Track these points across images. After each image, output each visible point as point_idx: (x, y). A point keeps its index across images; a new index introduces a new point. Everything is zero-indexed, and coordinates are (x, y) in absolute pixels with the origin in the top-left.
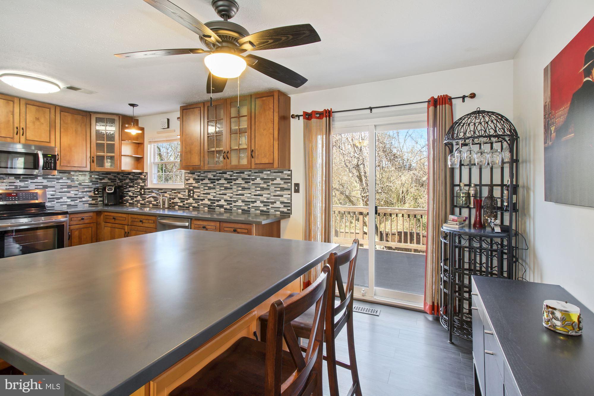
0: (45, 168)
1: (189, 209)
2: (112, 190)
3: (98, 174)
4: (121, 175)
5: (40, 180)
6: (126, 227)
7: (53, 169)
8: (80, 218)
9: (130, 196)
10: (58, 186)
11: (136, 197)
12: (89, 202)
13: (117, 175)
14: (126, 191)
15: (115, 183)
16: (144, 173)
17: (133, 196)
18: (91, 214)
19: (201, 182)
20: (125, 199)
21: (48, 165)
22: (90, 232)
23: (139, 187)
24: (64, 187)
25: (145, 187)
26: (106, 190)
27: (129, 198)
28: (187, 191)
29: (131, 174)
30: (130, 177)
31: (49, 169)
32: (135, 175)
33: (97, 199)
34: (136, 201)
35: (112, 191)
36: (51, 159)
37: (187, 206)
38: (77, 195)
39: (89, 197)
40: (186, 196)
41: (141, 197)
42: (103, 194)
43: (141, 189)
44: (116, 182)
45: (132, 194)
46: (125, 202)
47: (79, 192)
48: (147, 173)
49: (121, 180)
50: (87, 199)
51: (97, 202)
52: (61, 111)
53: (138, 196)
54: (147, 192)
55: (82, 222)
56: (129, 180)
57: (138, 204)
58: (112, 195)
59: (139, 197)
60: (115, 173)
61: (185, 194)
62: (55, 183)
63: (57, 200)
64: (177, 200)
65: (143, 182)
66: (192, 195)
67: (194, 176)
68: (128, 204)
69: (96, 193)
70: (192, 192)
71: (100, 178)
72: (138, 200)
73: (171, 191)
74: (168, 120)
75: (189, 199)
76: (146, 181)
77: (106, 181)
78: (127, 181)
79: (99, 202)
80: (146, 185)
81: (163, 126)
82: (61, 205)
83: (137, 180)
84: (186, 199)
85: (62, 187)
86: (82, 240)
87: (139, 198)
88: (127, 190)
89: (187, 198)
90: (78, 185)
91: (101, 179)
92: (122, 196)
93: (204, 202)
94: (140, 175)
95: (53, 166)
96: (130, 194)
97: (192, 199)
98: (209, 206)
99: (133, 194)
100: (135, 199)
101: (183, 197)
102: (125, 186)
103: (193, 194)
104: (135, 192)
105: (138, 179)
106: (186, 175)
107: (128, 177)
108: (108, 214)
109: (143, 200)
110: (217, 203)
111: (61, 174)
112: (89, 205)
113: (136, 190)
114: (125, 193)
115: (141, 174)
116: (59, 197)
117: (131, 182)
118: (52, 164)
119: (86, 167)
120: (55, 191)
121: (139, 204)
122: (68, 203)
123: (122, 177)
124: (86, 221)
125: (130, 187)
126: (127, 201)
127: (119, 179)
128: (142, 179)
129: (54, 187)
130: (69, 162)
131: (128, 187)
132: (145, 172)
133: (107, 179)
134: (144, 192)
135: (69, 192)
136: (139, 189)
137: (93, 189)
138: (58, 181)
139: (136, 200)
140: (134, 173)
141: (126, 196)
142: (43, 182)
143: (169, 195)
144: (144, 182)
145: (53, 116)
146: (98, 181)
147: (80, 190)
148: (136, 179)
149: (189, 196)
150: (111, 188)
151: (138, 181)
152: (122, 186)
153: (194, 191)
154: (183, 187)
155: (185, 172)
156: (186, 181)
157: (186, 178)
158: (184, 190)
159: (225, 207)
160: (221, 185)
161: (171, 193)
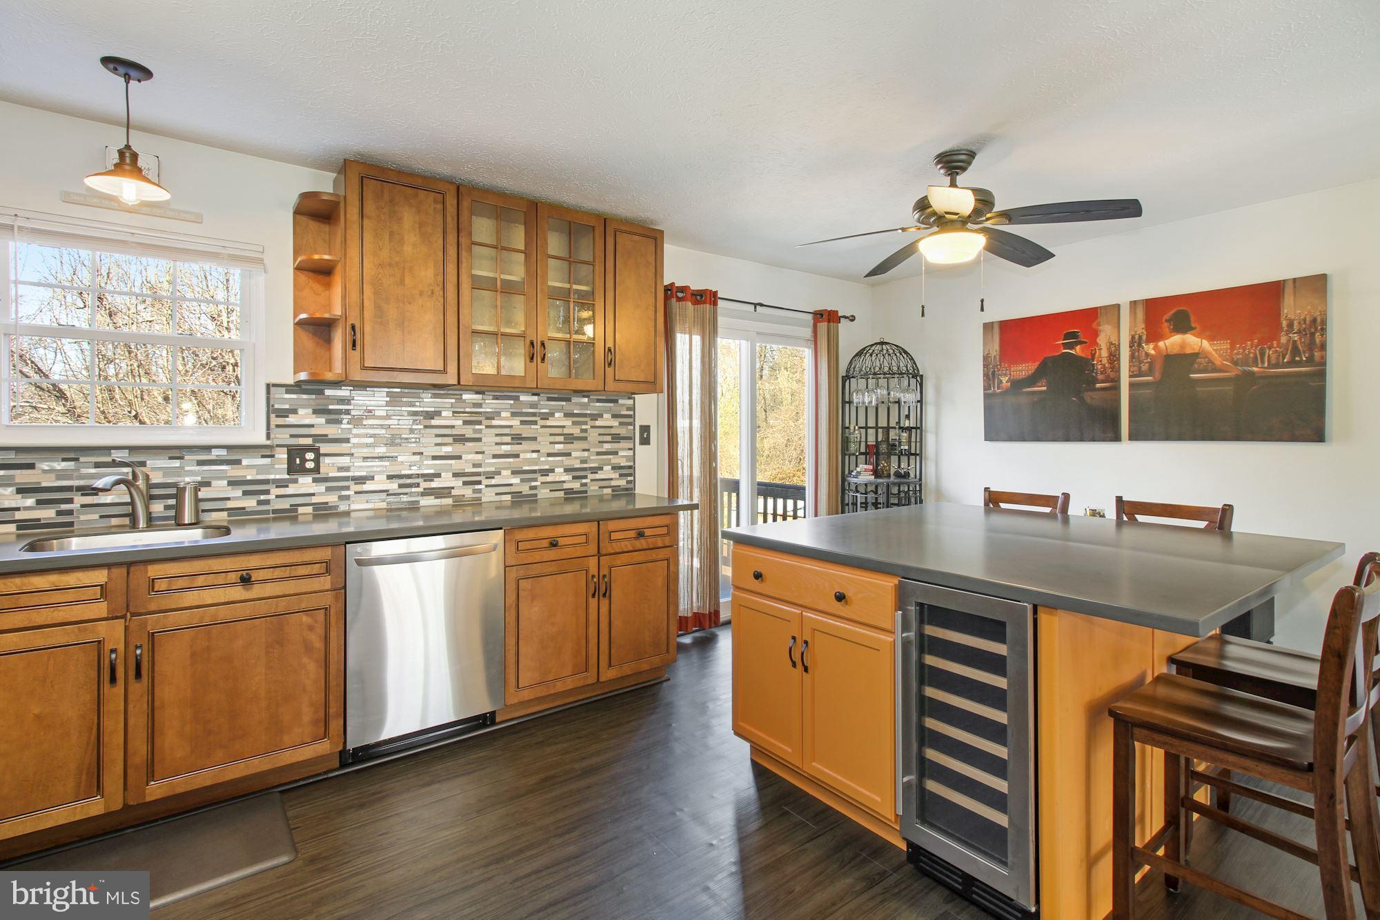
1: (293, 517)
28: (282, 455)
37: (286, 506)
40: (279, 471)
61: (270, 466)
66: (310, 465)
67: (318, 400)
70: (309, 456)
73: (180, 457)
74: (159, 162)
75: (296, 481)
84: (276, 481)
89: (285, 476)
93: (369, 486)
97: (309, 479)
101: (256, 477)
103: (317, 461)
106: (277, 396)
110: (424, 485)
149: (295, 468)
153: (322, 451)
154: (260, 439)
155: (268, 386)
156: (277, 416)
157: (273, 406)
158: (266, 451)
159: (454, 492)
160: (442, 431)
161: (175, 463)
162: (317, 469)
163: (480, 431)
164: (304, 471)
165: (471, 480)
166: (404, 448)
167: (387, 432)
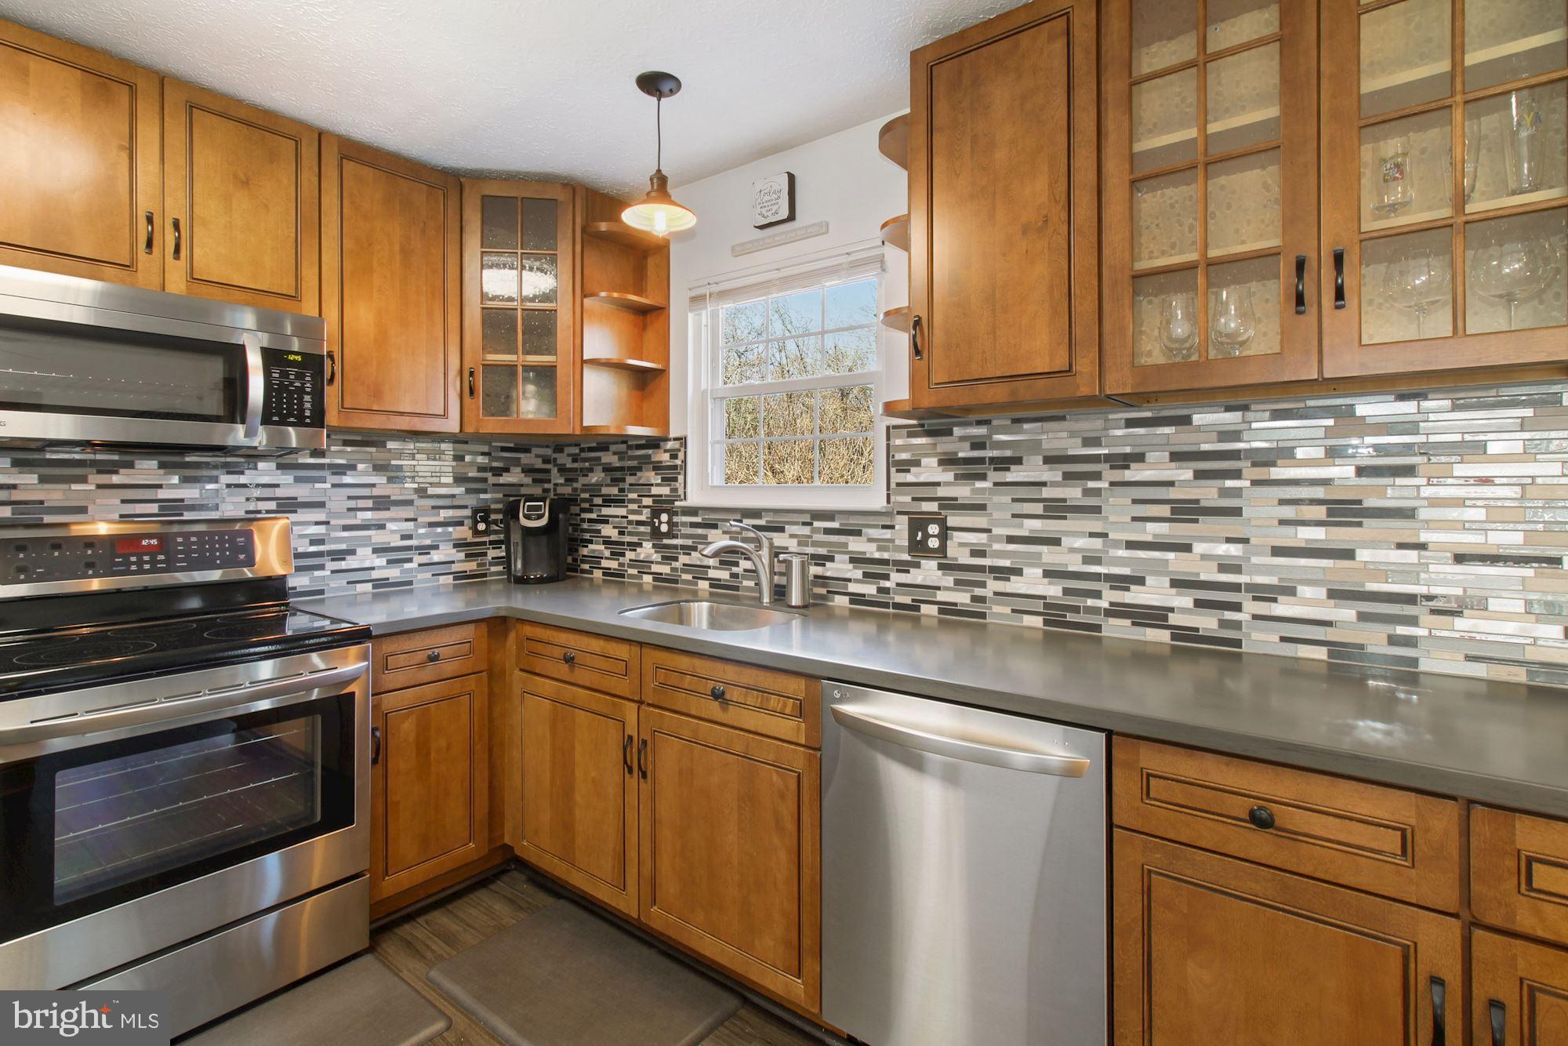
0: (276, 418)
1: (916, 620)
2: (540, 517)
3: (486, 449)
4: (569, 455)
5: (265, 473)
6: (630, 711)
7: (308, 421)
8: (422, 656)
9: (608, 542)
10: (338, 501)
11: (634, 546)
12: (455, 568)
13: (555, 455)
14: (591, 521)
15: (546, 486)
16: (670, 440)
17: (623, 543)
18: (468, 632)
19: (994, 476)
20: (585, 551)
21: (290, 403)
22: (465, 717)
23: (648, 501)
24: (361, 504)
25: (677, 504)
26: (521, 515)
27: (602, 547)
28: (902, 523)
29: (613, 448)
30: (609, 458)
31: (292, 419)
32: (630, 453)
33: (485, 554)
34: (634, 563)
35: (543, 522)
36: (300, 376)
37: (907, 600)
38: (409, 537)
39: (455, 546)
40: (898, 549)
41: (654, 546)
42: (507, 532)
43: (656, 513)
44: (549, 481)
45: (617, 530)
46: (586, 567)
47: (417, 527)
48: (682, 440)
49: (571, 475)
50: (448, 555)
51: (485, 564)
52: (343, 157)
53: (645, 544)
54: (684, 524)
55: (429, 672)
56: (603, 475)
57: (645, 576)
58: (544, 540)
59: (648, 545)
60: (547, 447)
61: (892, 541)
62: (328, 486)
63: (333, 560)
64: (842, 567)
65: (663, 479)
66: (934, 543)
67: (945, 445)
68: (598, 574)
69: (482, 527)
70: (933, 529)
71: (495, 464)
72: (642, 557)
73: (810, 524)
74: (792, 178)
75: (917, 565)
76: (681, 478)
77: (513, 477)
78: (595, 477)
79: (491, 564)
80: (681, 492)
81: (764, 211)
82: (348, 583)
83: (639, 474)
84: (897, 563)
85: (352, 504)
86: (433, 755)
87: (647, 550)
88: (593, 516)
89: (906, 557)
90: (415, 497)
91: (498, 472)
92: (576, 543)
93: (1015, 585)
94: (650, 452)
95: (308, 405)
96: (608, 531)
97: (933, 564)
98: (1054, 614)
99: (621, 533)
100: (630, 555)
101: (877, 555)
102: (584, 500)
103: (944, 537)
104: (630, 522)
105: (640, 469)
106: (898, 442)
107: (599, 458)
108: (540, 633)
109: (667, 559)
110: (1110, 596)
111: (349, 449)
112: (455, 579)
113: (632, 517)
114: (585, 526)
115: (654, 443)
116: (344, 547)
117: (609, 481)
118: (307, 398)
119: (445, 415)
120: (327, 523)
121: (647, 579)
122: (375, 575)
123: (575, 461)
124: (448, 668)
125: (609, 501)
126: (595, 560)
127: (562, 470)
128: (657, 467)
129: (321, 505)
130: (377, 393)
131: (598, 501)
132: (672, 435)
133: (519, 469)
134: (670, 523)
135: (382, 527)
136: (646, 511)
137: (468, 512)
138: (336, 479)
139: (633, 558)
140: (624, 439)
141: (591, 542)
142: (277, 486)
143: (795, 541)
144: (668, 480)
145: (308, 176)
146: (485, 480)
147: (423, 516)
148: (633, 471)
149: (918, 547)
150: (539, 508)
151: (640, 478)
152: (572, 500)
153: (949, 524)
154: (878, 502)
155: (888, 428)
156: (898, 471)
157: (893, 456)
158: (883, 519)
159: (1174, 619)
160: (1147, 493)
161: (806, 530)
162: (942, 550)
163: (1237, 493)
164: (932, 552)
166: (1073, 523)
167: (1046, 493)
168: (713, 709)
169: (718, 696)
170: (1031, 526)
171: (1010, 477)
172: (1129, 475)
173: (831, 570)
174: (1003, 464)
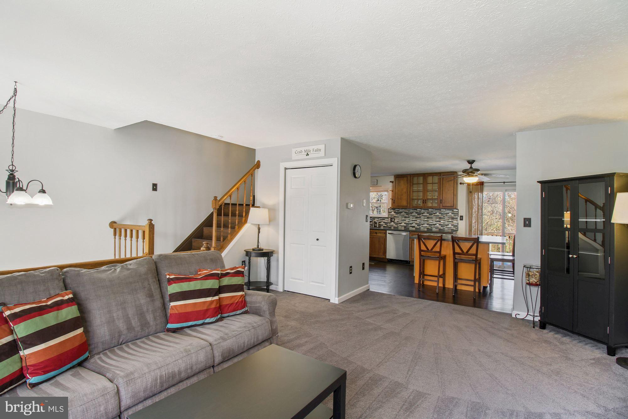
28: (390, 219)
37: (390, 226)
40: (389, 221)
64: (382, 223)
67: (395, 211)
70: (393, 219)
74: (377, 180)
75: (391, 223)
93: (401, 224)
98: (405, 227)
101: (387, 222)
103: (394, 220)
110: (410, 225)
149: (391, 221)
153: (395, 218)
154: (387, 216)
155: (388, 209)
156: (389, 213)
157: (389, 211)
158: (388, 218)
159: (415, 227)
160: (413, 216)
161: (378, 219)
162: (394, 221)
163: (420, 216)
164: (393, 222)
165: (419, 225)
166: (407, 219)
167: (405, 216)
168: (375, 234)
169: (376, 233)
170: (403, 219)
171: (401, 214)
172: (412, 214)
173: (381, 224)
174: (400, 213)
